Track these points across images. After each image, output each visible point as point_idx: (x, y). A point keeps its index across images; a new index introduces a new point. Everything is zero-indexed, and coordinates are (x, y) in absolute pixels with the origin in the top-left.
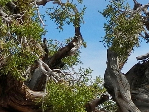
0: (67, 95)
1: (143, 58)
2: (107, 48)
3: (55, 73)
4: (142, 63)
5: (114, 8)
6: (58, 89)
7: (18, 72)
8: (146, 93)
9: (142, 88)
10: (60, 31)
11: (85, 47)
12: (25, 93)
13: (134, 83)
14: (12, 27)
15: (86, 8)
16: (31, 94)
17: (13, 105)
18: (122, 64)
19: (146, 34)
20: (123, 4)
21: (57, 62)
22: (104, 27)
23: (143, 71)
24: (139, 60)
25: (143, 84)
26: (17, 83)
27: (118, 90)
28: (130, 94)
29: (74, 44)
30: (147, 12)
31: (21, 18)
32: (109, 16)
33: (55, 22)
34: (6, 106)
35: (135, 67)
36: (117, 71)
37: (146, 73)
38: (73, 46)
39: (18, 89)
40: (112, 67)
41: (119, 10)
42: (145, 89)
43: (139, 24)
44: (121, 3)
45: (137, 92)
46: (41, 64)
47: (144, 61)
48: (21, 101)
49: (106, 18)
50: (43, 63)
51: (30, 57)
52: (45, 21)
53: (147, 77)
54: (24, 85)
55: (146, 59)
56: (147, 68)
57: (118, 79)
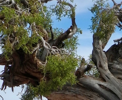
0: (60, 64)
1: (118, 41)
2: (93, 33)
3: (53, 49)
4: (117, 44)
5: (98, 7)
6: (54, 60)
7: (26, 48)
8: (118, 64)
9: (116, 61)
10: (59, 21)
11: (81, 33)
12: (37, 63)
13: (111, 58)
14: (22, 16)
15: (76, 6)
16: (41, 64)
17: (29, 72)
18: (104, 45)
19: (119, 24)
20: (104, 3)
21: (59, 43)
22: (91, 20)
23: (117, 49)
24: (115, 42)
25: (117, 58)
26: (31, 57)
27: (99, 62)
28: (107, 64)
29: (71, 30)
30: (119, 9)
31: (29, 11)
32: (95, 12)
33: (56, 15)
34: (24, 72)
35: (112, 47)
36: (99, 49)
37: (120, 51)
38: (70, 32)
39: (32, 61)
40: (96, 47)
41: (102, 8)
42: (118, 61)
43: (114, 17)
44: (103, 3)
45: (112, 64)
46: (44, 43)
47: (119, 43)
48: (34, 69)
49: (93, 13)
50: (46, 42)
51: (35, 37)
52: (53, 15)
53: (120, 53)
54: (36, 58)
55: (120, 41)
56: (120, 48)
57: (99, 55)
